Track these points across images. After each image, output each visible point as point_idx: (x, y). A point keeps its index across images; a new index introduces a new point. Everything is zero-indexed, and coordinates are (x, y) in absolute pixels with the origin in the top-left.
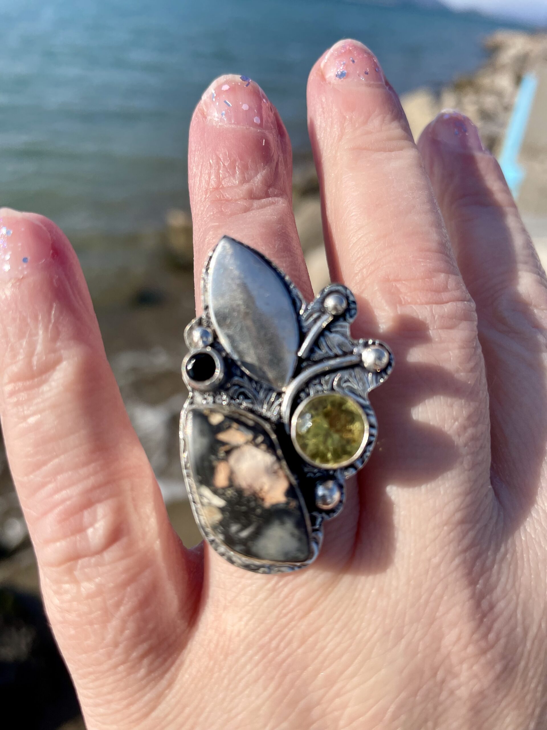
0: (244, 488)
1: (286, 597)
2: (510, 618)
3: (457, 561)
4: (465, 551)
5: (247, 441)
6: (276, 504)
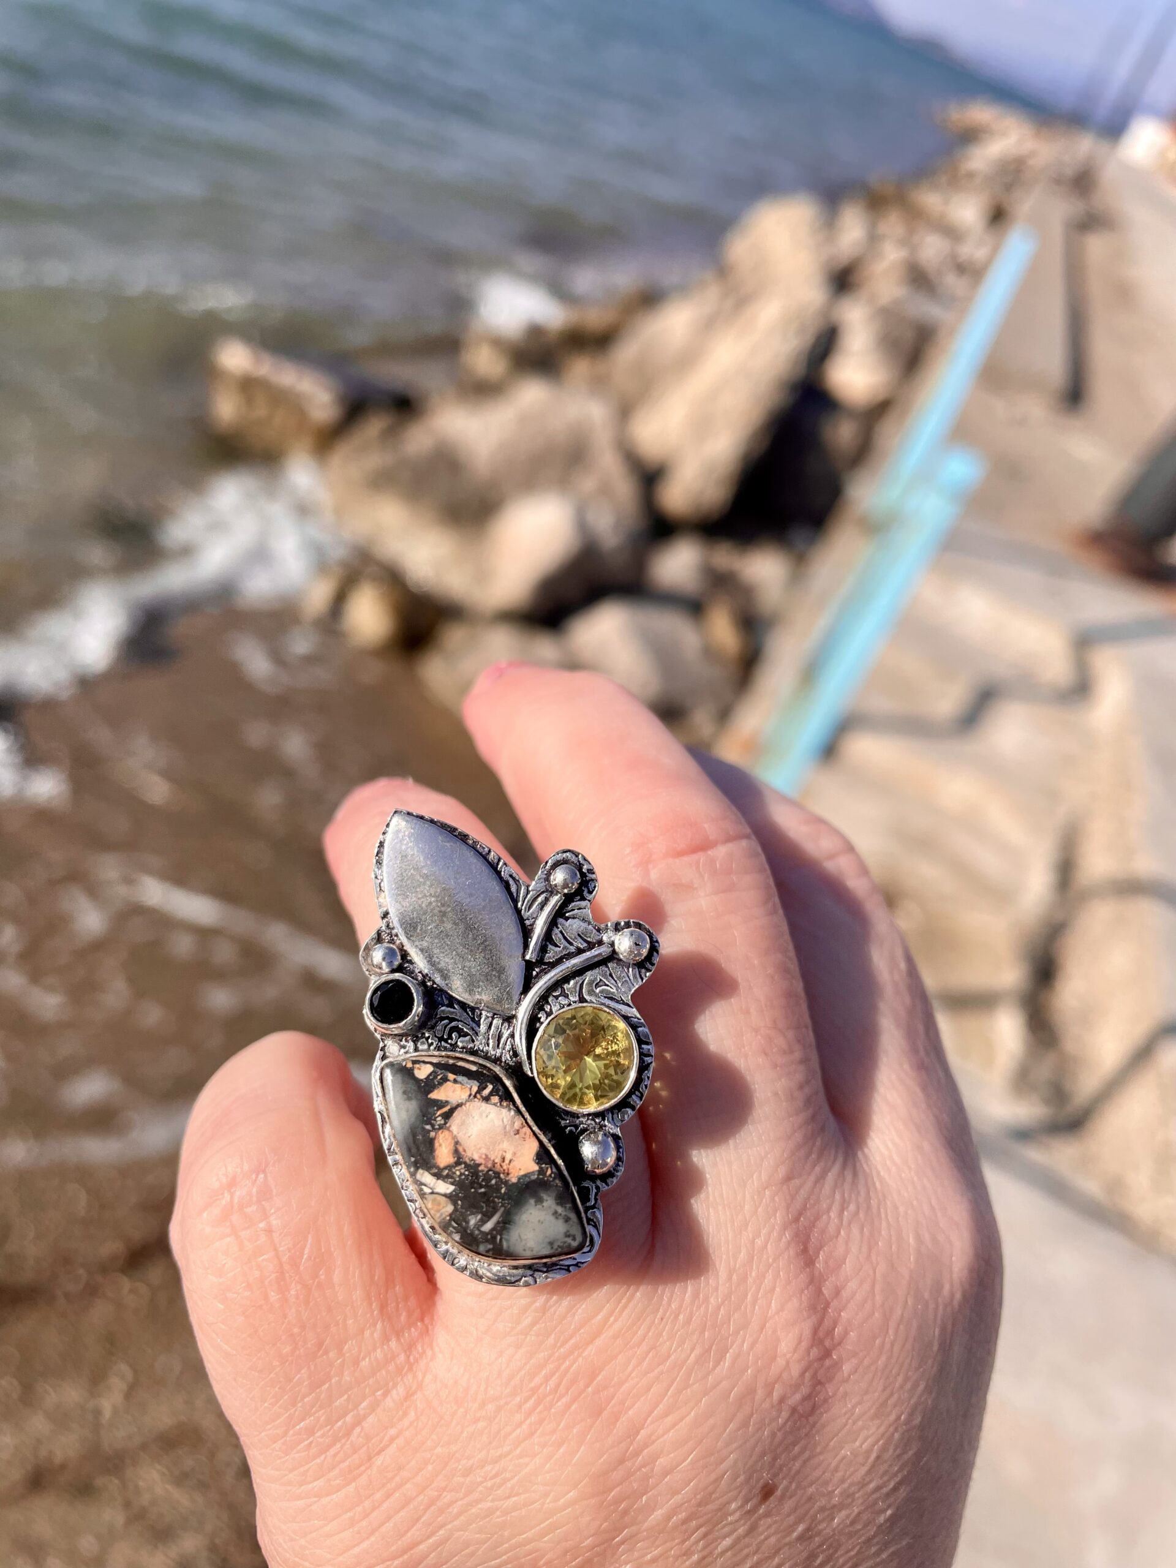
0: (477, 1162)
3: (787, 1235)
5: (470, 1095)
6: (525, 1175)
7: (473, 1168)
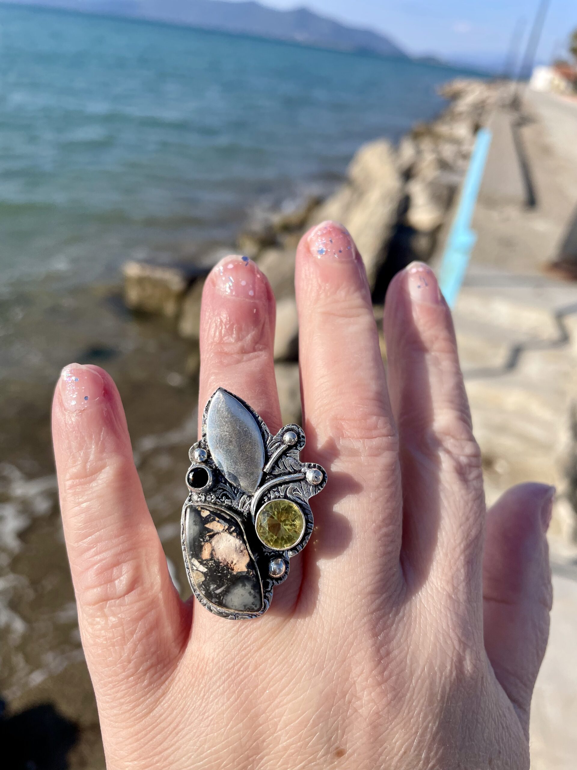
0: (220, 561)
1: (246, 636)
2: (401, 662)
3: (365, 619)
4: (372, 613)
5: (224, 530)
6: (240, 572)
7: (218, 563)
